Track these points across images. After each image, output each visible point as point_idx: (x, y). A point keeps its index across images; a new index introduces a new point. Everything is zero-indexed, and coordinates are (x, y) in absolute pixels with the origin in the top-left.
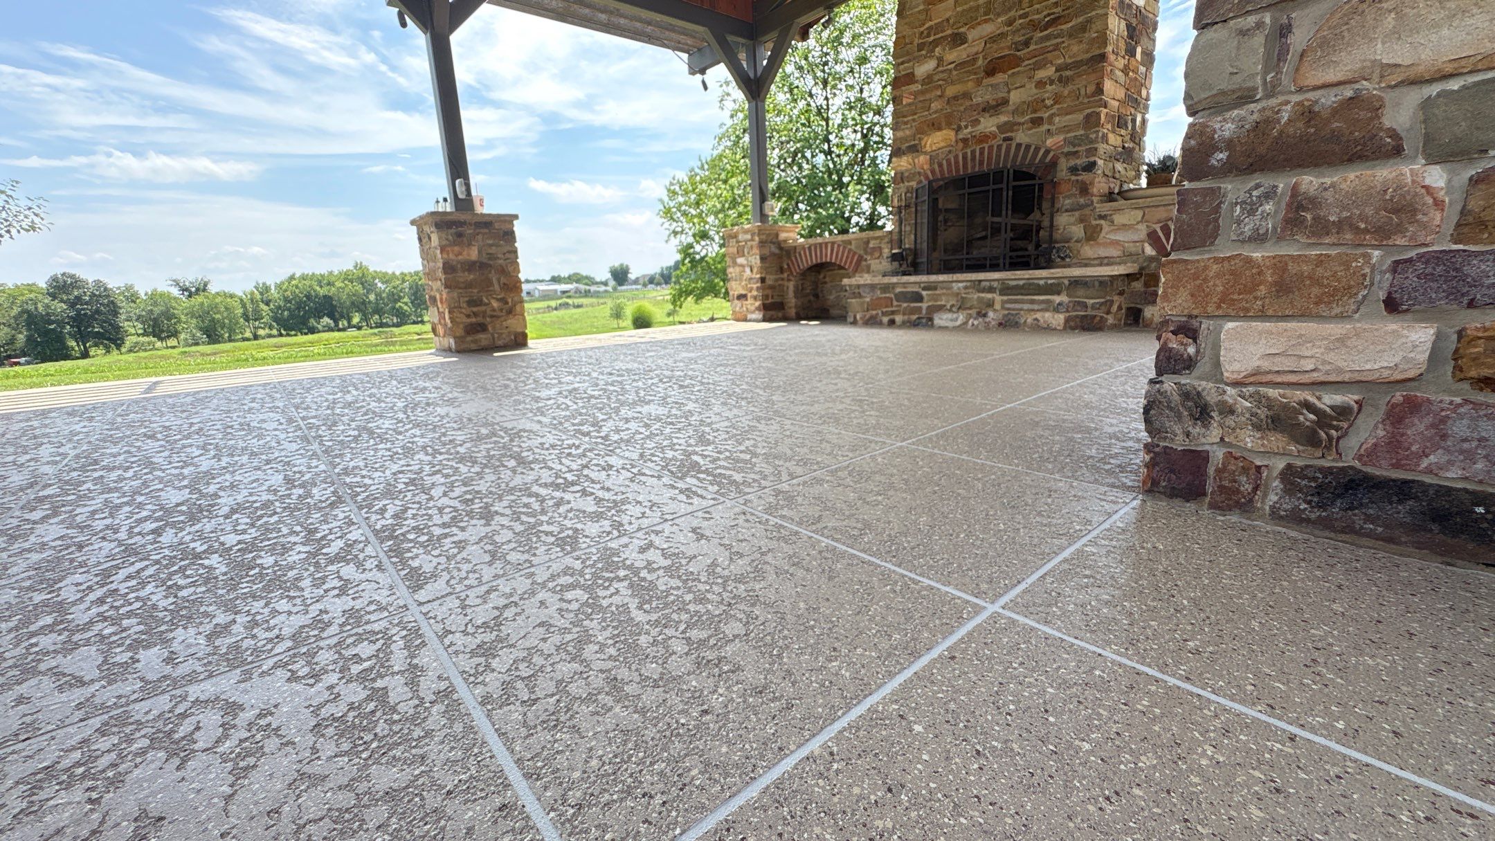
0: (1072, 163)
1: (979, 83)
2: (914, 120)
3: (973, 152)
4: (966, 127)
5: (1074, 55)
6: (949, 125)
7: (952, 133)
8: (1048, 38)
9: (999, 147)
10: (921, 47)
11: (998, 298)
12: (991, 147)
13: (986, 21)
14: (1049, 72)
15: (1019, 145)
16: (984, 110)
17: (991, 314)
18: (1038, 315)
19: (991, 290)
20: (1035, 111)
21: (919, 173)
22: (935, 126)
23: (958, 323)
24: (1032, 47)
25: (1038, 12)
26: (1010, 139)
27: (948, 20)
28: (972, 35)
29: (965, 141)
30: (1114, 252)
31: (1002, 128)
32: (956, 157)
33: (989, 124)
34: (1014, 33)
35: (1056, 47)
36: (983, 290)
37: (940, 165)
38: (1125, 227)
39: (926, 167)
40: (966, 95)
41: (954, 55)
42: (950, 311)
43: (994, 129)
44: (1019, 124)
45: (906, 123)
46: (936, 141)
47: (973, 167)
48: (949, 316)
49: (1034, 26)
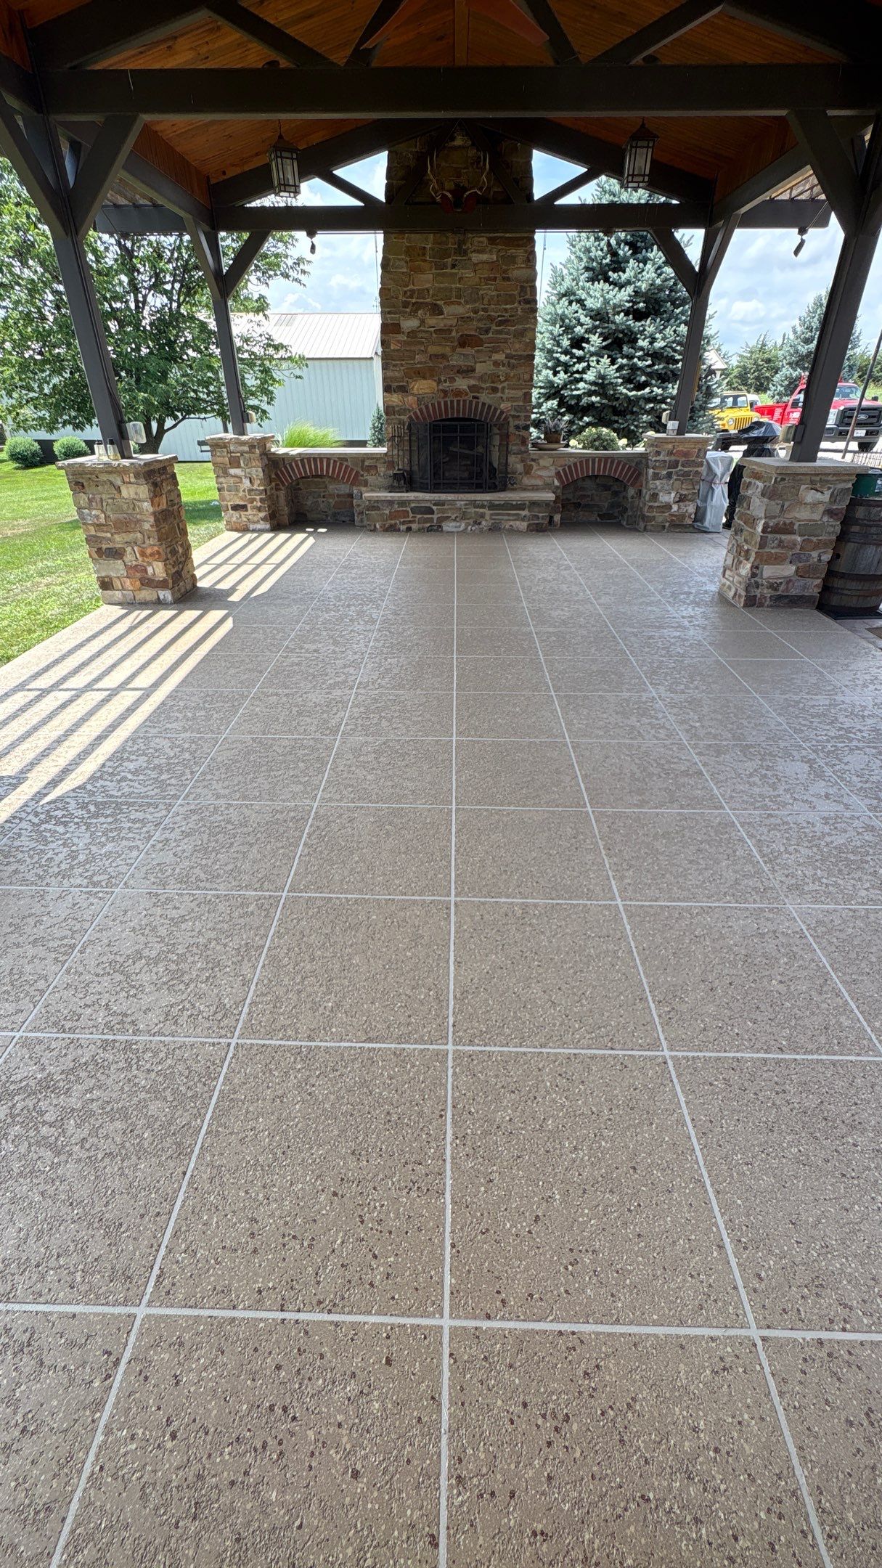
0: (517, 422)
1: (454, 349)
2: (402, 365)
3: (452, 402)
4: (445, 381)
5: (516, 351)
6: (432, 377)
7: (435, 384)
8: (500, 332)
9: (471, 402)
10: (406, 304)
11: (488, 512)
12: (464, 401)
13: (459, 304)
14: (500, 357)
15: (484, 404)
16: (458, 372)
17: (484, 523)
18: (511, 523)
19: (483, 506)
20: (493, 382)
21: (410, 411)
22: (420, 374)
23: (461, 529)
24: (490, 335)
25: (493, 310)
26: (478, 398)
27: (428, 290)
28: (446, 310)
29: (445, 392)
30: (539, 482)
31: (472, 388)
32: (439, 403)
33: (462, 384)
34: (480, 320)
35: (505, 341)
36: (478, 507)
37: (427, 407)
38: (545, 468)
39: (415, 406)
40: (444, 356)
41: (432, 321)
42: (455, 520)
43: (465, 387)
44: (483, 388)
45: (395, 366)
46: (422, 387)
47: (452, 414)
48: (453, 524)
49: (491, 319)
